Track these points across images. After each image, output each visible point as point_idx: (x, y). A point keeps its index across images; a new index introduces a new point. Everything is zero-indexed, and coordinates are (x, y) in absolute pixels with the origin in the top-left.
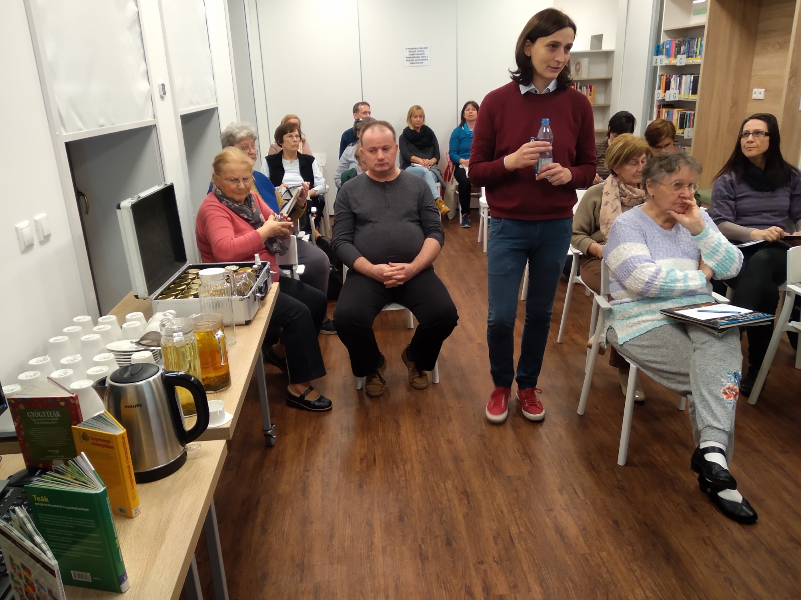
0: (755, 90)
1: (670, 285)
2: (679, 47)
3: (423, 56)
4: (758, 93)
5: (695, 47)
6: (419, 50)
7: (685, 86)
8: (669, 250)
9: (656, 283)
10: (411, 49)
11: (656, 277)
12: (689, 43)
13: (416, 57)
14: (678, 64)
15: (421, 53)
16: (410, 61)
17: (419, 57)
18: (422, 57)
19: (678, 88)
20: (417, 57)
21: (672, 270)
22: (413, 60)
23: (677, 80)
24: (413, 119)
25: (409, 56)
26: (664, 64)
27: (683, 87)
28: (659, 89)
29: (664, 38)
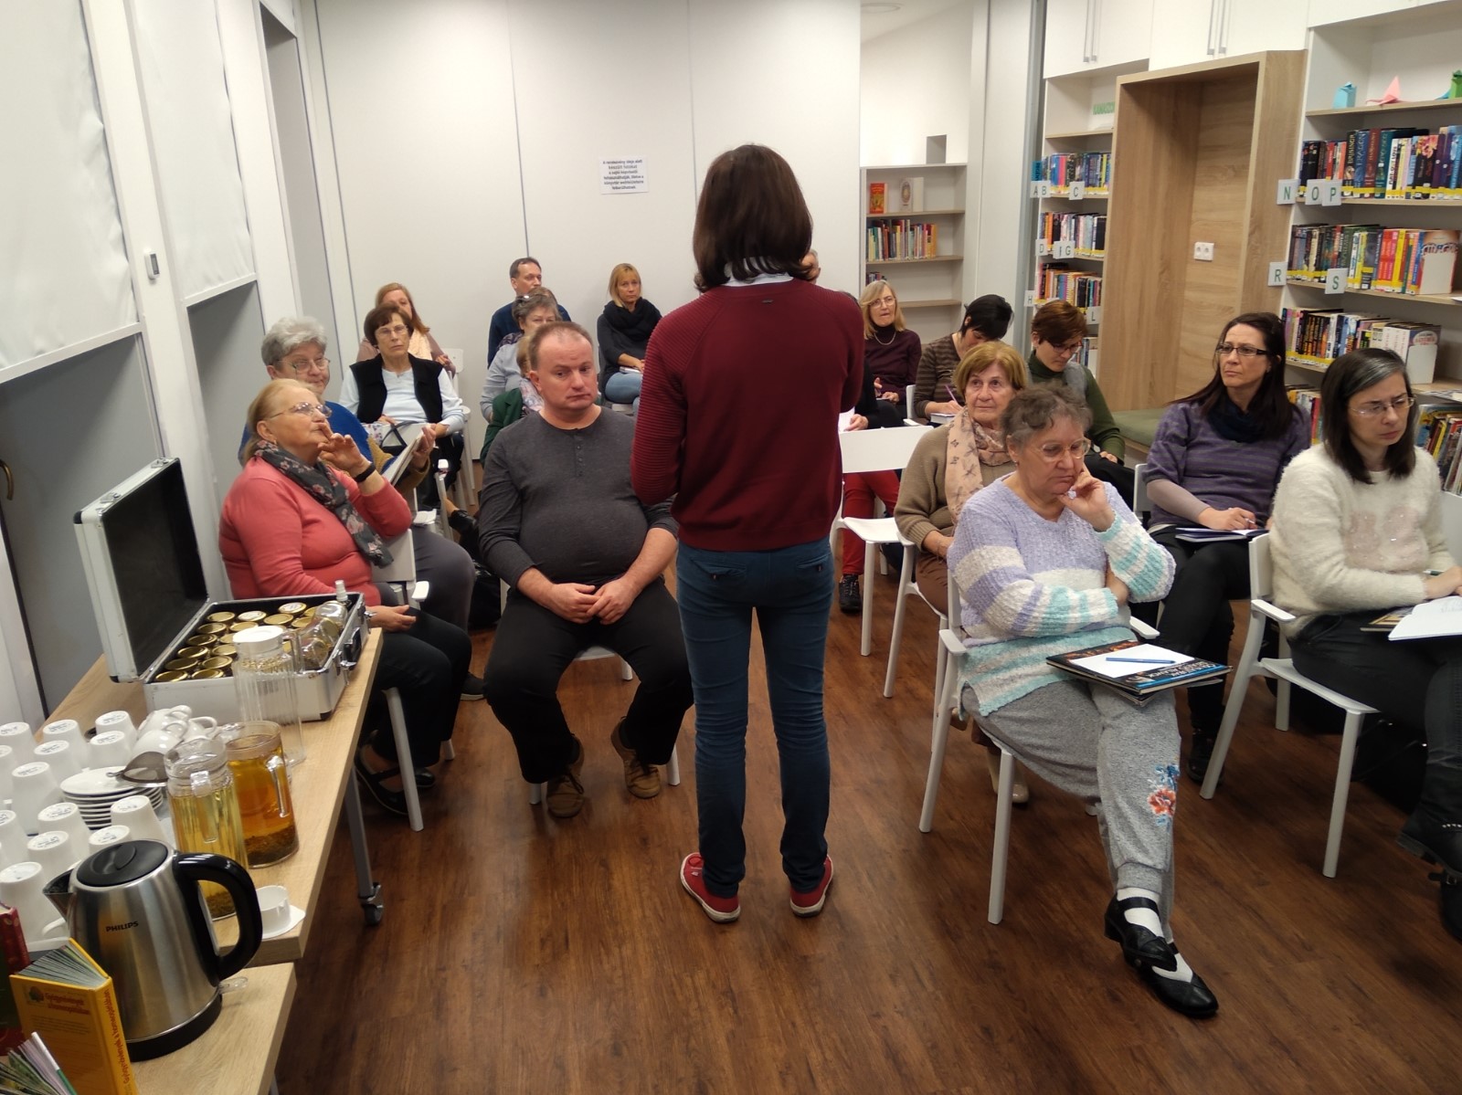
0: (1198, 244)
1: (1058, 616)
2: (1071, 167)
3: (635, 174)
4: (1204, 250)
5: (1099, 169)
6: (626, 164)
7: (1084, 234)
8: (1054, 555)
9: (1036, 614)
10: (614, 163)
11: (1035, 605)
12: (1088, 163)
13: (622, 177)
14: (1072, 198)
15: (632, 170)
16: (611, 183)
17: (628, 177)
18: (634, 177)
19: (1073, 236)
20: (624, 178)
21: (1061, 591)
22: (617, 183)
23: (1071, 224)
24: (620, 287)
25: (610, 176)
26: (1049, 196)
27: (1081, 235)
28: (1043, 236)
29: (1047, 152)
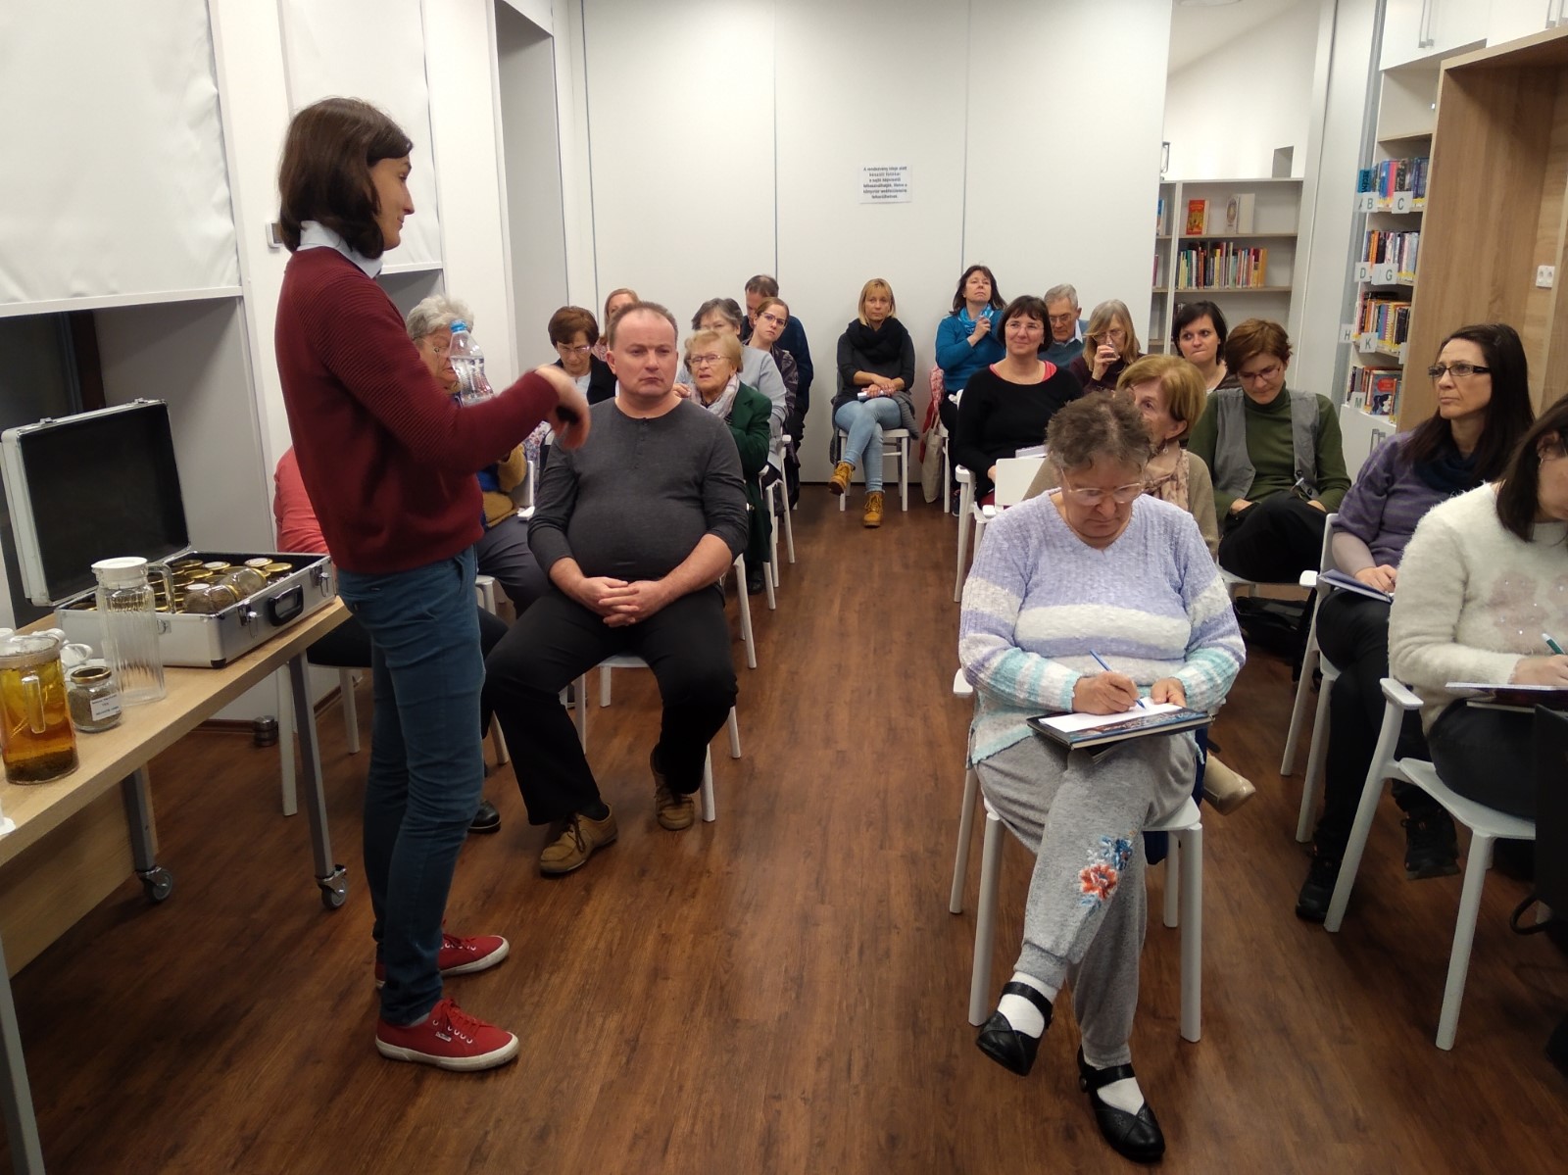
0: (1541, 268)
2: (1401, 174)
3: (898, 183)
4: (1546, 275)
6: (889, 172)
7: (1408, 256)
10: (875, 169)
13: (884, 185)
14: (1395, 211)
15: (894, 177)
16: (871, 192)
17: (890, 186)
18: (895, 185)
19: (1397, 258)
20: (885, 186)
22: (878, 192)
23: (1396, 243)
24: (868, 303)
25: (870, 184)
26: (1376, 211)
27: (1405, 257)
28: (1367, 260)
29: (1380, 157)
